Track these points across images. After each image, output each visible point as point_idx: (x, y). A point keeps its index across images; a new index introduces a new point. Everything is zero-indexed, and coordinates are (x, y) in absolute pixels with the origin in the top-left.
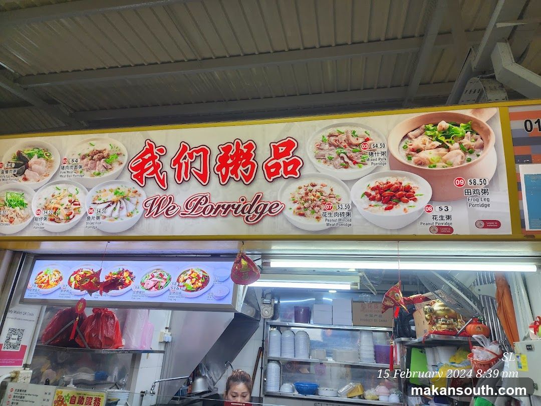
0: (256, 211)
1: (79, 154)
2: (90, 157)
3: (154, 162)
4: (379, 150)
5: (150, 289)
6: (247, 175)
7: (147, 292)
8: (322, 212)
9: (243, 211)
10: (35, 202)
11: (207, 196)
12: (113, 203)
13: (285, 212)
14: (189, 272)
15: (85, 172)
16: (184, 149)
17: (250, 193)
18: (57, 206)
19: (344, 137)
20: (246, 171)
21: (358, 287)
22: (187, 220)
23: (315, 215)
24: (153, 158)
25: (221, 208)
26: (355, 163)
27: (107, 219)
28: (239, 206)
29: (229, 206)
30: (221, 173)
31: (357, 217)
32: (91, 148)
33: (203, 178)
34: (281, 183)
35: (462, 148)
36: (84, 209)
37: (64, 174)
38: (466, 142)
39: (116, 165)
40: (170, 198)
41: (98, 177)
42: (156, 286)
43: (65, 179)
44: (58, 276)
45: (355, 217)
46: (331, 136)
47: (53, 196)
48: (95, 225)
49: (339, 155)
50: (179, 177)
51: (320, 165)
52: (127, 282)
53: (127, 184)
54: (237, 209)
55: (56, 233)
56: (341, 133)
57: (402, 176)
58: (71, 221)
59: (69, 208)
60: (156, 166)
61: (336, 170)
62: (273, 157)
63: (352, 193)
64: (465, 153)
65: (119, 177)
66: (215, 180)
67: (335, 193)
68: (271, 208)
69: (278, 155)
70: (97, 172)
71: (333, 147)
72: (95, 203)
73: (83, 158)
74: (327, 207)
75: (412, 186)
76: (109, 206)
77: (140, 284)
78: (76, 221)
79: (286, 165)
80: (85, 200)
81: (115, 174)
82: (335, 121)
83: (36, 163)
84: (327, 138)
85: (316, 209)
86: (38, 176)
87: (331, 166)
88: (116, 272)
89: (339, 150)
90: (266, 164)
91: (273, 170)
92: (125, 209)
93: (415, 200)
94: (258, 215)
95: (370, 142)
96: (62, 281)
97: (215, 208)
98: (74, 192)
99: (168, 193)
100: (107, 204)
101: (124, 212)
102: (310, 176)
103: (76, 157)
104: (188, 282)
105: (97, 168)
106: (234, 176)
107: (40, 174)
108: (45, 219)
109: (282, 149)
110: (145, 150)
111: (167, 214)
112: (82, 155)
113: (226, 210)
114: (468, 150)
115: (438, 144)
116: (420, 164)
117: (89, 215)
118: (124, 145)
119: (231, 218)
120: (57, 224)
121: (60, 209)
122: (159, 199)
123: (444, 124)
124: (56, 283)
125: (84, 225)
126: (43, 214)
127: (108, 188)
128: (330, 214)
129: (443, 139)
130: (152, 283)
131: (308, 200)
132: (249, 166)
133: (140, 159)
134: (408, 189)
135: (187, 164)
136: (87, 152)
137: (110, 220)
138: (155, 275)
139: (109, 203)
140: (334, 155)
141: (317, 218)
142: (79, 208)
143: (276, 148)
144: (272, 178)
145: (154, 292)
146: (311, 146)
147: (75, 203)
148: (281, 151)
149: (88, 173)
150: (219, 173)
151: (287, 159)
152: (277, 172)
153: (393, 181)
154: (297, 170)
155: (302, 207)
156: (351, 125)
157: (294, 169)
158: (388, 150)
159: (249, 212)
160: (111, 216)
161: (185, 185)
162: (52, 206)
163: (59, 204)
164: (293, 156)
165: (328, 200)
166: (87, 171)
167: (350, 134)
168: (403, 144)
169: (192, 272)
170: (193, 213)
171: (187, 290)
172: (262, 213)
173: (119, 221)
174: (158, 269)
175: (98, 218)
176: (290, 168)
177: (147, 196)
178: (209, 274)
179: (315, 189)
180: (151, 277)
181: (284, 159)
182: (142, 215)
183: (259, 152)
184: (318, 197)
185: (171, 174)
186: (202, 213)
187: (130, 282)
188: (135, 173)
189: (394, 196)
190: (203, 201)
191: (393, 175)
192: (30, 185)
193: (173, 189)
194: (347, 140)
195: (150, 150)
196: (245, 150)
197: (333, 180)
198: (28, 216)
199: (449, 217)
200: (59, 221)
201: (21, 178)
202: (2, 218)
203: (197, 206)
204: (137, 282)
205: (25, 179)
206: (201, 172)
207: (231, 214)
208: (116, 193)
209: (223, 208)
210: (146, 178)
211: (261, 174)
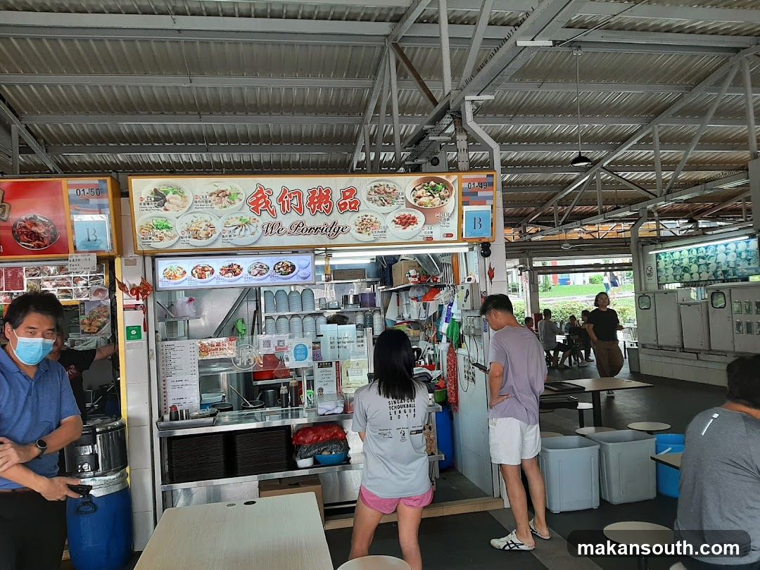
0: (334, 231)
1: (207, 193)
2: (216, 195)
3: (265, 199)
4: (401, 197)
6: (327, 209)
7: (254, 277)
8: (371, 231)
9: (326, 231)
10: (179, 227)
11: (303, 222)
12: (240, 226)
13: (351, 231)
14: (281, 263)
15: (214, 205)
16: (285, 190)
17: (330, 222)
18: (197, 228)
19: (382, 188)
20: (326, 206)
21: (375, 261)
22: (292, 237)
24: (264, 197)
25: (312, 229)
26: (388, 203)
27: (236, 237)
28: (324, 228)
29: (317, 228)
30: (311, 208)
32: (216, 188)
33: (300, 210)
34: (348, 214)
35: (440, 197)
36: (219, 230)
37: (198, 207)
38: (442, 193)
39: (236, 200)
40: (279, 223)
41: (225, 209)
42: (260, 273)
43: (200, 210)
44: (181, 271)
45: (388, 233)
46: (375, 187)
47: (192, 222)
48: (229, 241)
49: (380, 198)
50: (284, 209)
51: (370, 204)
52: (238, 271)
53: (248, 214)
54: (322, 230)
55: (200, 246)
56: (381, 185)
57: (411, 211)
58: (210, 239)
59: (206, 230)
60: (267, 203)
61: (378, 207)
62: (342, 198)
63: (387, 220)
64: (441, 199)
65: (241, 208)
66: (307, 212)
67: (377, 220)
68: (342, 229)
69: (346, 198)
70: (224, 205)
71: (376, 194)
72: (226, 227)
73: (211, 195)
74: (373, 228)
75: (416, 217)
76: (237, 228)
77: (247, 273)
78: (213, 239)
79: (350, 203)
80: (219, 225)
81: (237, 208)
82: (378, 178)
83: (172, 198)
84: (373, 188)
85: (368, 229)
86: (177, 208)
87: (376, 205)
88: (227, 265)
89: (380, 195)
90: (339, 203)
91: (343, 207)
92: (249, 230)
93: (417, 224)
94: (335, 233)
95: (396, 191)
96: (186, 274)
97: (309, 229)
98: (209, 219)
99: (278, 220)
100: (235, 227)
101: (248, 232)
102: (363, 210)
103: (205, 194)
104: (281, 269)
105: (223, 203)
106: (319, 210)
107: (178, 206)
108: (190, 237)
109: (348, 194)
110: (257, 191)
111: (279, 233)
112: (209, 193)
113: (316, 230)
114: (443, 198)
115: (429, 194)
116: (420, 205)
117: (223, 234)
118: (241, 187)
119: (319, 235)
120: (200, 241)
121: (200, 231)
122: (271, 224)
123: (432, 183)
124: (182, 276)
125: (221, 241)
126: (187, 234)
127: (234, 216)
128: (375, 232)
129: (432, 191)
130: (256, 272)
131: (363, 224)
132: (328, 204)
133: (255, 197)
134: (414, 218)
135: (288, 201)
136: (213, 191)
137: (239, 237)
138: (257, 266)
139: (237, 226)
140: (378, 199)
141: (369, 234)
142: (214, 230)
143: (344, 193)
144: (343, 211)
145: (259, 277)
146: (364, 193)
147: (211, 226)
151: (351, 200)
152: (345, 208)
153: (407, 214)
154: (357, 207)
155: (360, 228)
156: (386, 181)
157: (355, 207)
158: (405, 197)
159: (330, 231)
160: (240, 235)
161: (288, 215)
162: (193, 228)
164: (354, 198)
165: (374, 224)
166: (216, 205)
167: (386, 186)
168: (413, 193)
169: (283, 262)
170: (295, 232)
172: (337, 232)
173: (245, 238)
174: (258, 262)
175: (230, 236)
176: (353, 205)
177: (263, 222)
178: (294, 263)
179: (367, 218)
180: (254, 268)
181: (349, 200)
182: (261, 234)
183: (334, 195)
184: (369, 223)
185: (278, 208)
186: (301, 233)
187: (240, 272)
188: (252, 207)
189: (407, 222)
190: (301, 225)
191: (407, 211)
192: (171, 214)
193: (280, 217)
194: (384, 190)
195: (261, 191)
196: (325, 194)
197: (377, 213)
198: (175, 236)
199: (432, 232)
200: (201, 238)
201: (162, 209)
202: (152, 237)
203: (298, 228)
204: (245, 272)
205: (166, 210)
206: (298, 207)
207: (319, 233)
208: (241, 220)
209: (314, 229)
210: (260, 210)
211: (336, 209)
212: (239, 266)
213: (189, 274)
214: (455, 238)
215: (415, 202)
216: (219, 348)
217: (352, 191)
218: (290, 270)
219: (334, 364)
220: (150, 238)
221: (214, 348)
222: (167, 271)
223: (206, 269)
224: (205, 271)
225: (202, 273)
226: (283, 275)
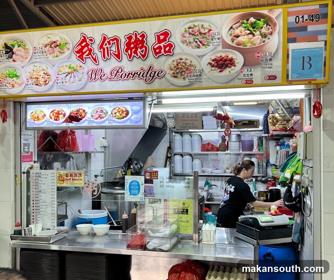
0: (150, 76)
1: (43, 44)
2: (50, 46)
3: (88, 48)
4: (217, 37)
5: (97, 119)
6: (143, 54)
7: (95, 120)
8: (186, 75)
9: (143, 76)
10: (24, 75)
11: (122, 68)
12: (69, 74)
13: (166, 76)
15: (48, 55)
16: (105, 39)
17: (145, 65)
18: (37, 76)
19: (197, 29)
20: (142, 51)
22: (113, 82)
23: (183, 77)
24: (87, 45)
25: (130, 75)
26: (203, 45)
27: (67, 83)
28: (140, 73)
29: (135, 73)
30: (128, 53)
31: (205, 77)
32: (49, 40)
33: (118, 56)
34: (163, 58)
35: (261, 35)
36: (53, 78)
37: (36, 57)
38: (264, 30)
39: (66, 50)
40: (101, 70)
41: (57, 58)
42: (100, 117)
43: (38, 60)
44: (43, 114)
45: (204, 77)
46: (190, 28)
47: (34, 71)
48: (62, 87)
49: (194, 40)
50: (104, 56)
51: (184, 46)
52: (83, 115)
53: (75, 61)
54: (139, 75)
55: (41, 92)
56: (195, 26)
57: (228, 52)
58: (48, 85)
59: (44, 77)
60: (90, 50)
61: (193, 50)
62: (157, 42)
63: (202, 63)
64: (262, 37)
65: (70, 57)
67: (193, 63)
68: (158, 74)
69: (160, 41)
70: (56, 55)
71: (191, 35)
72: (58, 74)
73: (46, 47)
74: (188, 72)
75: (233, 58)
76: (67, 75)
77: (91, 116)
78: (50, 85)
79: (165, 47)
80: (53, 72)
81: (68, 55)
82: (192, 19)
83: (17, 50)
84: (187, 30)
85: (183, 73)
87: (190, 47)
88: (76, 110)
89: (194, 37)
90: (154, 47)
91: (157, 51)
92: (77, 77)
93: (235, 66)
94: (151, 78)
95: (212, 31)
96: (46, 117)
97: (127, 74)
98: (45, 68)
99: (99, 67)
100: (66, 75)
101: (77, 79)
102: (179, 54)
103: (41, 46)
104: (118, 114)
105: (55, 53)
106: (135, 55)
107: (22, 57)
108: (33, 84)
109: (162, 37)
110: (81, 40)
111: (101, 79)
112: (44, 44)
113: (134, 75)
114: (264, 36)
115: (248, 32)
116: (238, 45)
117: (57, 81)
118: (68, 37)
119: (136, 80)
120: (40, 87)
121: (39, 78)
122: (95, 71)
123: (252, 20)
124: (43, 118)
125: (56, 87)
126: (30, 82)
127: (64, 65)
128: (191, 76)
129: (251, 29)
130: (97, 116)
131: (178, 68)
132: (144, 48)
133: (80, 46)
134: (231, 60)
135: (107, 48)
136: (47, 42)
137: (70, 84)
138: (98, 110)
139: (67, 74)
140: (192, 40)
141: (184, 78)
142: (50, 77)
143: (158, 36)
144: (158, 55)
145: (99, 120)
146: (178, 35)
147: (47, 74)
148: (161, 38)
149: (51, 56)
150: (127, 53)
151: (165, 43)
152: (160, 52)
153: (223, 55)
154: (171, 50)
155: (175, 72)
156: (201, 21)
157: (169, 49)
158: (222, 37)
159: (146, 76)
160: (70, 81)
161: (108, 61)
162: (35, 76)
163: (38, 75)
164: (168, 41)
165: (189, 68)
166: (50, 55)
167: (200, 27)
168: (230, 32)
169: (119, 108)
170: (115, 78)
172: (153, 77)
173: (75, 84)
174: (99, 108)
175: (63, 83)
176: (167, 49)
177: (88, 69)
178: (128, 109)
179: (182, 61)
180: (96, 112)
181: (163, 43)
182: (87, 80)
183: (148, 39)
184: (184, 66)
185: (99, 55)
186: (120, 78)
187: (85, 115)
188: (78, 55)
189: (224, 64)
190: (120, 71)
191: (224, 52)
192: (18, 65)
193: (102, 64)
194: (199, 31)
195: (84, 40)
196: (141, 39)
197: (192, 56)
198: (22, 83)
199: (251, 75)
200: (41, 85)
201: (11, 60)
202: (7, 85)
203: (118, 74)
204: (89, 115)
205: (14, 61)
206: (117, 53)
207: (136, 78)
208: (70, 68)
209: (132, 75)
210: (85, 58)
211: (151, 53)
212: (84, 110)
214: (279, 80)
215: (233, 42)
216: (72, 178)
217: (166, 34)
218: (124, 115)
219: (162, 201)
220: (5, 85)
221: (68, 178)
222: (33, 114)
223: (60, 113)
224: (59, 114)
225: (57, 116)
226: (118, 119)
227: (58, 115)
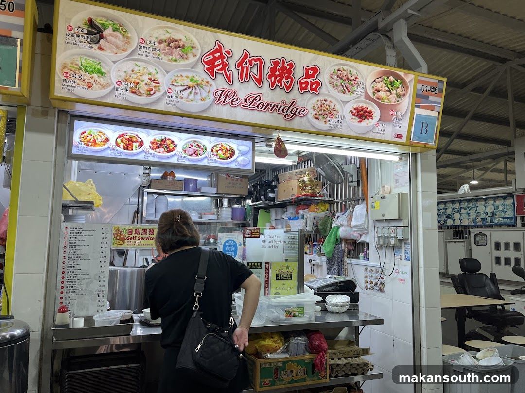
0: (291, 112)
1: (156, 38)
2: (167, 43)
3: (222, 61)
4: (361, 87)
5: (191, 155)
6: (288, 85)
7: (189, 157)
8: (328, 118)
9: (283, 110)
10: (115, 74)
11: (261, 96)
12: (189, 88)
13: (308, 115)
15: (162, 56)
16: (246, 56)
17: (288, 98)
18: (137, 80)
19: (345, 73)
20: (287, 82)
22: (246, 111)
23: (324, 120)
24: (222, 57)
25: (269, 106)
26: (349, 91)
27: (184, 99)
28: (281, 106)
29: (274, 106)
30: (271, 81)
31: (345, 124)
32: (168, 36)
33: (259, 81)
34: (308, 95)
35: (396, 94)
36: (164, 88)
37: (142, 53)
38: (399, 91)
39: (190, 56)
40: (235, 92)
41: (175, 63)
42: (196, 153)
43: (144, 58)
44: (103, 138)
46: (339, 70)
47: (133, 71)
48: (174, 103)
49: (341, 84)
50: (241, 77)
51: (330, 88)
52: (171, 148)
53: (201, 74)
54: (279, 108)
55: (138, 104)
56: (344, 70)
57: (369, 104)
58: (152, 97)
59: (149, 85)
60: (225, 65)
61: (338, 94)
62: (304, 77)
63: (345, 109)
64: (397, 97)
65: (194, 66)
67: (336, 108)
68: (300, 111)
69: (308, 76)
70: (174, 58)
71: (339, 78)
72: (173, 85)
73: (161, 42)
74: (331, 115)
75: (372, 111)
76: (186, 89)
77: (182, 151)
78: (155, 97)
79: (312, 84)
80: (164, 81)
81: (190, 63)
82: (342, 62)
83: (111, 35)
84: (336, 71)
85: (325, 116)
86: (115, 50)
87: (336, 90)
89: (342, 81)
90: (300, 81)
91: (304, 86)
92: (199, 94)
93: (372, 119)
94: (292, 115)
95: (357, 80)
97: (265, 105)
98: (154, 72)
99: (233, 88)
100: (184, 88)
101: (198, 97)
102: (325, 94)
103: (153, 40)
104: (220, 152)
105: (174, 55)
106: (279, 85)
107: (117, 47)
108: (127, 90)
109: (311, 72)
110: (215, 49)
111: (232, 104)
112: (159, 39)
113: (273, 108)
114: (399, 96)
115: (387, 89)
116: (378, 99)
117: (168, 94)
118: (197, 40)
119: (275, 114)
120: (139, 97)
121: (140, 84)
122: (226, 92)
123: (391, 78)
124: (104, 143)
125: (164, 101)
126: (123, 86)
127: (184, 74)
128: (332, 120)
130: (192, 152)
131: (322, 109)
132: (290, 79)
133: (211, 56)
134: (370, 112)
135: (247, 68)
136: (163, 37)
137: (187, 101)
138: (193, 144)
139: (186, 87)
140: (339, 84)
141: (325, 122)
142: (158, 86)
143: (307, 71)
144: (303, 91)
145: (194, 157)
146: (327, 75)
147: (155, 81)
148: (310, 73)
149: (166, 57)
150: (270, 80)
151: (313, 80)
152: (306, 88)
153: (364, 106)
154: (318, 89)
155: (318, 113)
156: (352, 67)
157: (316, 87)
158: (365, 87)
159: (286, 112)
160: (188, 98)
161: (246, 84)
162: (133, 80)
163: (139, 79)
164: (316, 79)
165: (332, 111)
166: (165, 55)
167: (349, 72)
168: (373, 85)
169: (222, 146)
170: (250, 106)
171: (219, 158)
172: (294, 114)
173: (194, 103)
174: (195, 141)
175: (176, 98)
176: (314, 86)
177: (217, 88)
178: (234, 148)
179: (326, 103)
180: (190, 146)
181: (311, 79)
182: (213, 102)
183: (297, 70)
184: (327, 109)
185: (236, 74)
186: (256, 108)
187: (173, 148)
188: (207, 66)
189: (364, 115)
190: (257, 99)
191: (366, 103)
192: (107, 55)
193: (237, 85)
194: (346, 75)
195: (219, 50)
196: (288, 67)
197: (336, 100)
198: (108, 85)
199: (384, 130)
200: (140, 94)
201: (96, 46)
202: (78, 82)
203: (254, 102)
204: (179, 149)
205: (101, 49)
206: (258, 77)
207: (275, 111)
208: (191, 80)
209: (271, 106)
210: (216, 72)
211: (296, 87)
212: (173, 142)
213: (112, 142)
214: (404, 140)
215: (374, 95)
216: (138, 236)
217: (315, 70)
218: (229, 155)
219: (264, 265)
220: (74, 82)
221: (131, 236)
222: (85, 134)
223: (134, 140)
224: (133, 142)
225: (129, 144)
226: (221, 159)
227: (130, 142)
